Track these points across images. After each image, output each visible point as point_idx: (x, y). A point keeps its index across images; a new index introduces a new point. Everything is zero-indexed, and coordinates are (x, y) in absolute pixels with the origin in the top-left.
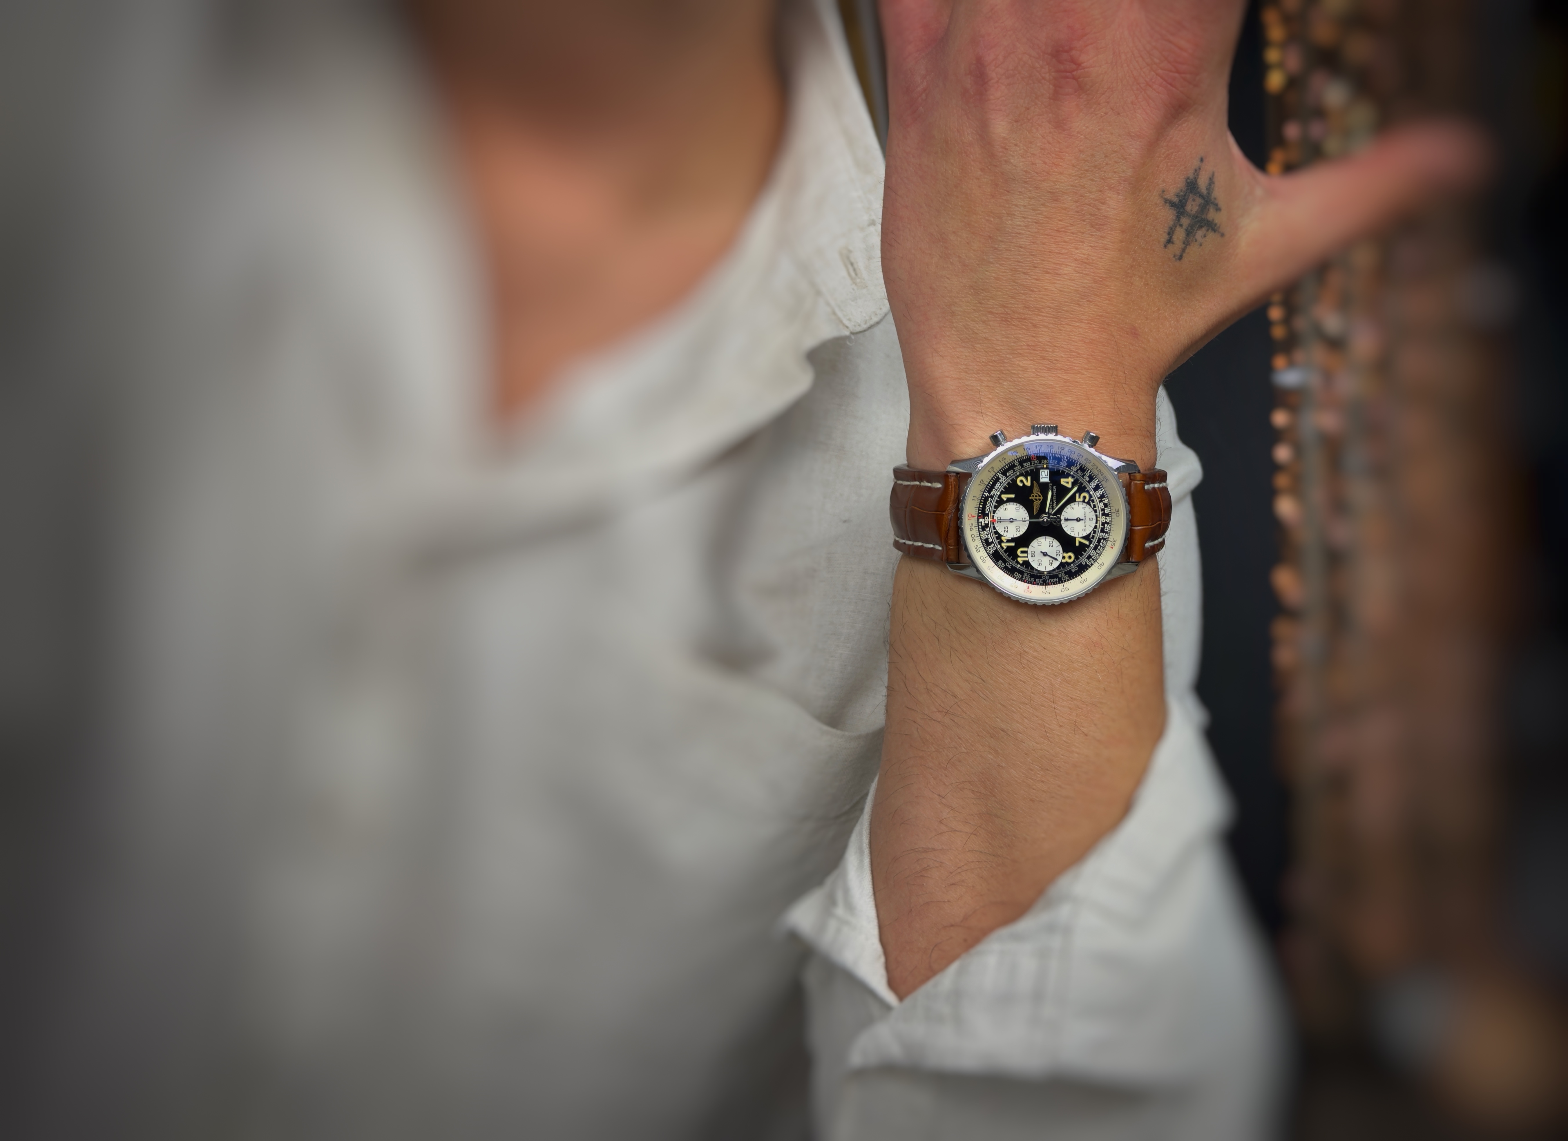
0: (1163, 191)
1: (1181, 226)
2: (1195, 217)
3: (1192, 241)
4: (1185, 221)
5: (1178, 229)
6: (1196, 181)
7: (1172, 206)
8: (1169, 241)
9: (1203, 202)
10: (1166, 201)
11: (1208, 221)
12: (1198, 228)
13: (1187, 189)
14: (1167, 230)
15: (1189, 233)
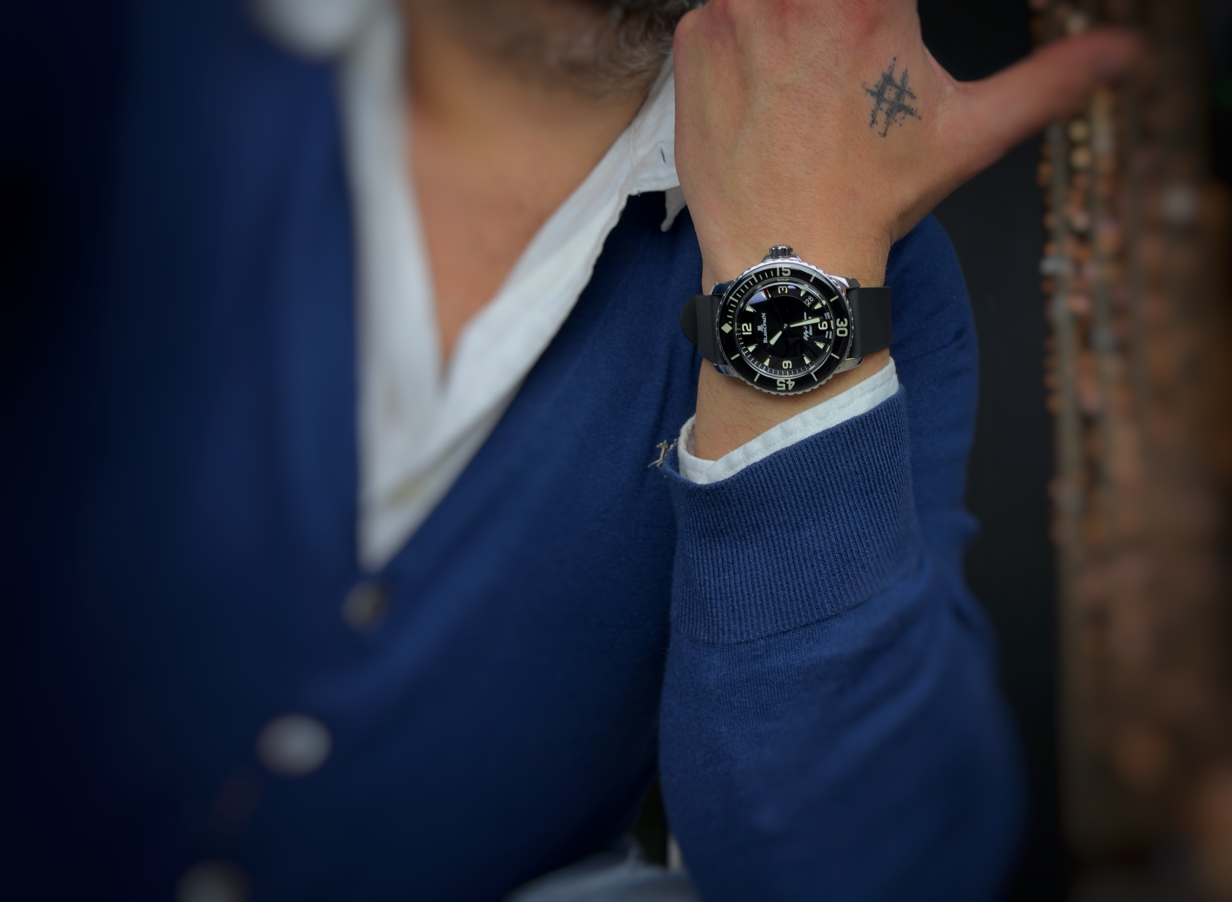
0: (864, 83)
1: (881, 109)
2: (892, 103)
3: (893, 121)
4: (885, 106)
5: (879, 112)
6: (892, 75)
7: (872, 94)
8: (873, 122)
9: (897, 90)
10: (867, 91)
11: (904, 105)
12: (896, 111)
13: (884, 82)
14: (870, 113)
15: (889, 114)
